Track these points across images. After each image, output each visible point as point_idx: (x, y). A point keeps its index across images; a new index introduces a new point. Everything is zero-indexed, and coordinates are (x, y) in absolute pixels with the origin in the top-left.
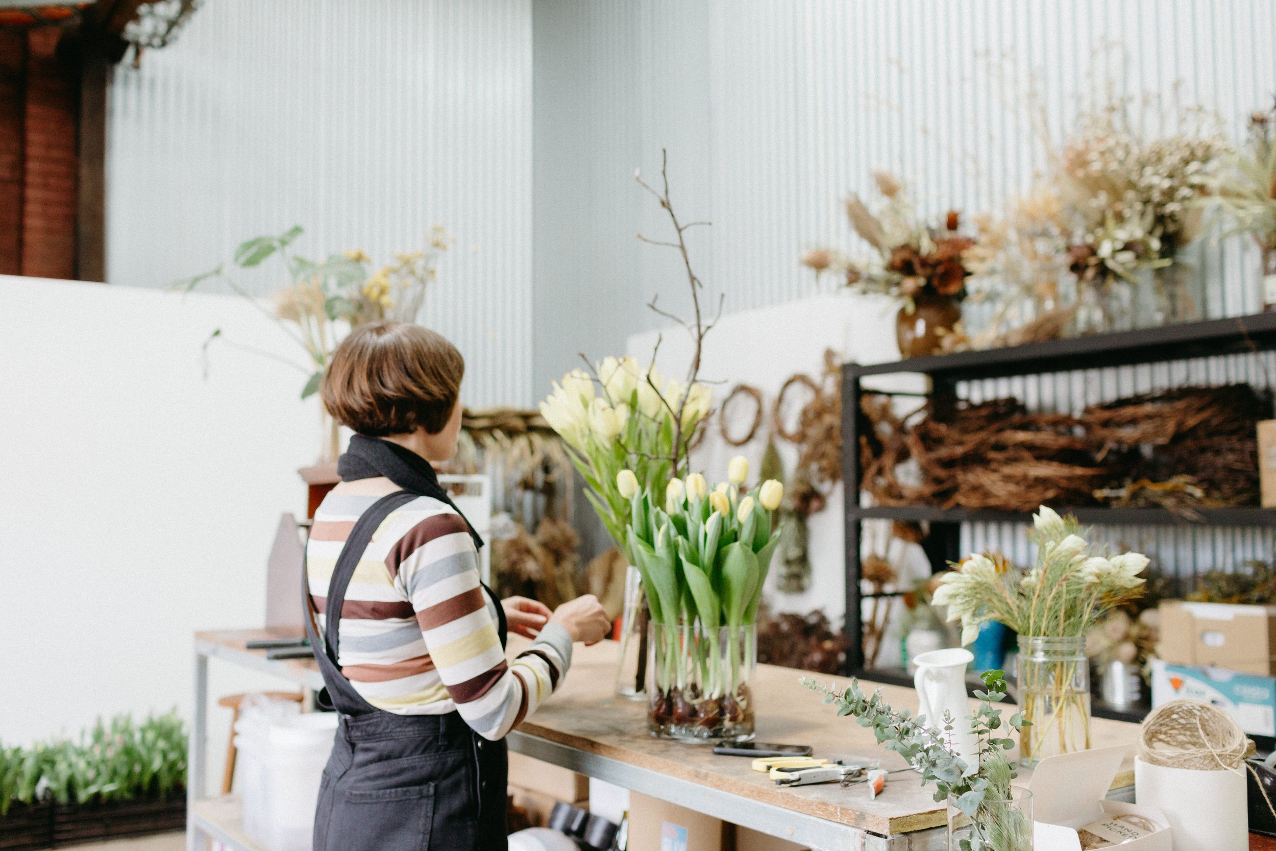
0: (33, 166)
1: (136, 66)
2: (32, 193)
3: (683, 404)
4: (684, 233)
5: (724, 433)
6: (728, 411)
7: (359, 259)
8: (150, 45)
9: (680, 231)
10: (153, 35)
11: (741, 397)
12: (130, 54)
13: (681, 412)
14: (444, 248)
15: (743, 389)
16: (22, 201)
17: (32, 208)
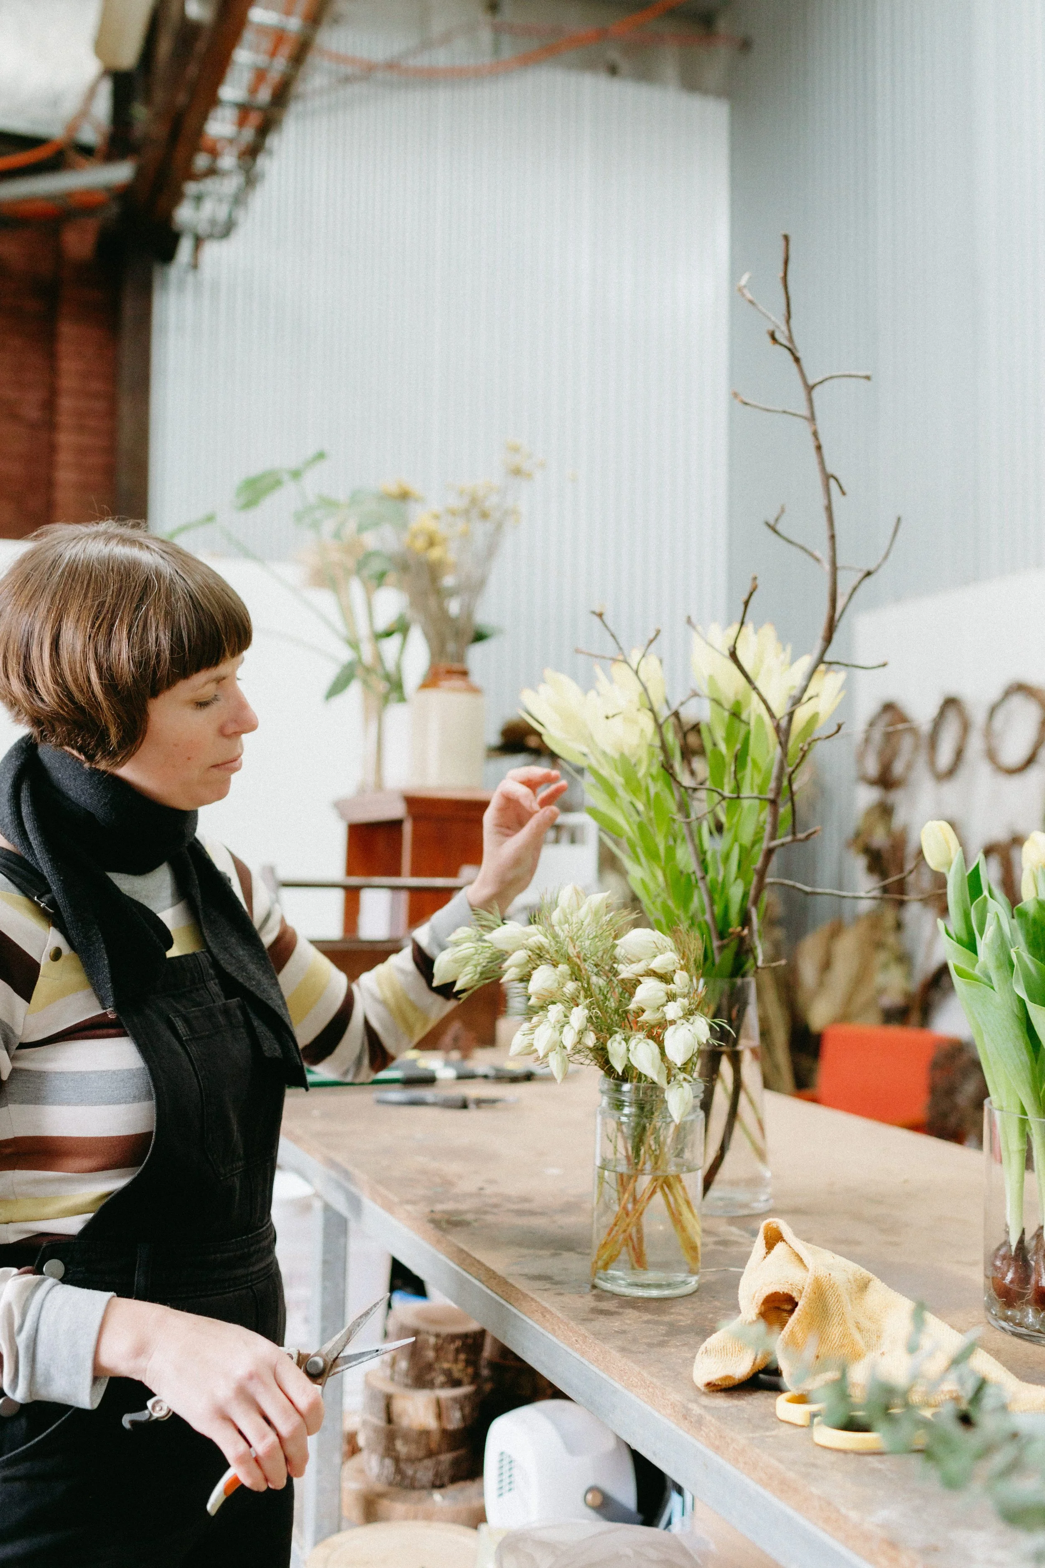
0: (66, 403)
1: (195, 265)
2: (65, 439)
3: (797, 701)
4: (815, 393)
5: (991, 755)
6: (998, 722)
7: (404, 496)
8: (211, 236)
9: (810, 389)
10: (213, 222)
11: (1017, 702)
12: (185, 248)
13: (791, 715)
14: (529, 476)
15: (1020, 689)
16: (52, 448)
17: (64, 457)
